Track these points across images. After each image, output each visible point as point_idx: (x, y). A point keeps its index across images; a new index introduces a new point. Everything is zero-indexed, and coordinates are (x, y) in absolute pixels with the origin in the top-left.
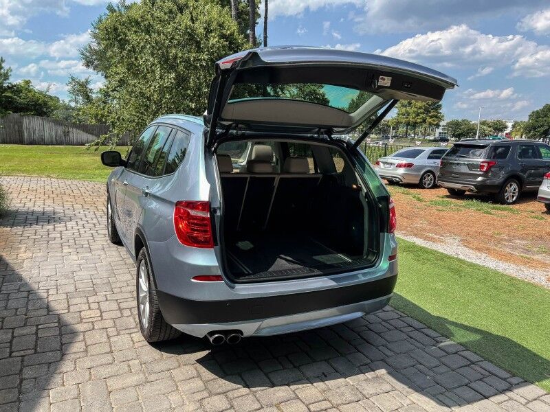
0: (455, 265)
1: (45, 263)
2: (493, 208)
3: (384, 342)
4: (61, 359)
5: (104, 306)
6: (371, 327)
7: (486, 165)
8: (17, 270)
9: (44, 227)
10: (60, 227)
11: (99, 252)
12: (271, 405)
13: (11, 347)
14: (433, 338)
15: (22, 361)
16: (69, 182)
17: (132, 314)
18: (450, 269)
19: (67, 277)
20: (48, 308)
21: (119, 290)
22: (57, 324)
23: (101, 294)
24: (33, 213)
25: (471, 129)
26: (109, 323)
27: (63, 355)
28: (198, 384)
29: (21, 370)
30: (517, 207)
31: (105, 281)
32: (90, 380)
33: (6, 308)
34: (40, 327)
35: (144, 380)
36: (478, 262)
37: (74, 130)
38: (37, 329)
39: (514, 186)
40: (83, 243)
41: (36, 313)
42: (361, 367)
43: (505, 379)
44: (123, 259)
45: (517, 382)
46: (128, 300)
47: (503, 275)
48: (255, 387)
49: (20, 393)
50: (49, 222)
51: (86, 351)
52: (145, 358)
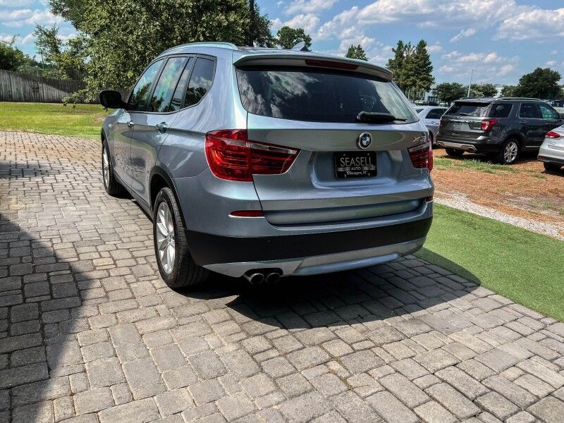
0: (467, 218)
1: (42, 213)
2: (493, 168)
3: (414, 287)
4: (82, 305)
5: (116, 254)
6: (398, 273)
7: (487, 123)
8: (12, 220)
9: (32, 179)
10: (50, 179)
11: (98, 204)
12: (314, 345)
13: (23, 293)
14: (461, 284)
15: (39, 306)
16: (49, 137)
17: (148, 262)
18: (463, 222)
19: (68, 227)
20: (55, 256)
21: (128, 240)
22: (69, 272)
23: (110, 243)
24: (16, 165)
25: (461, 93)
26: (125, 271)
27: (82, 301)
28: (233, 326)
29: (40, 316)
30: (516, 167)
31: (112, 231)
32: (117, 324)
33: (8, 256)
34: (51, 274)
35: (175, 323)
36: (488, 216)
37: (44, 85)
38: (49, 277)
39: (514, 146)
40: (78, 195)
41: (43, 261)
42: (396, 310)
43: (539, 320)
44: (126, 211)
45: (550, 322)
46: (141, 249)
47: (515, 228)
48: (293, 328)
49: (44, 337)
50: (36, 175)
51: (107, 297)
52: (172, 303)
